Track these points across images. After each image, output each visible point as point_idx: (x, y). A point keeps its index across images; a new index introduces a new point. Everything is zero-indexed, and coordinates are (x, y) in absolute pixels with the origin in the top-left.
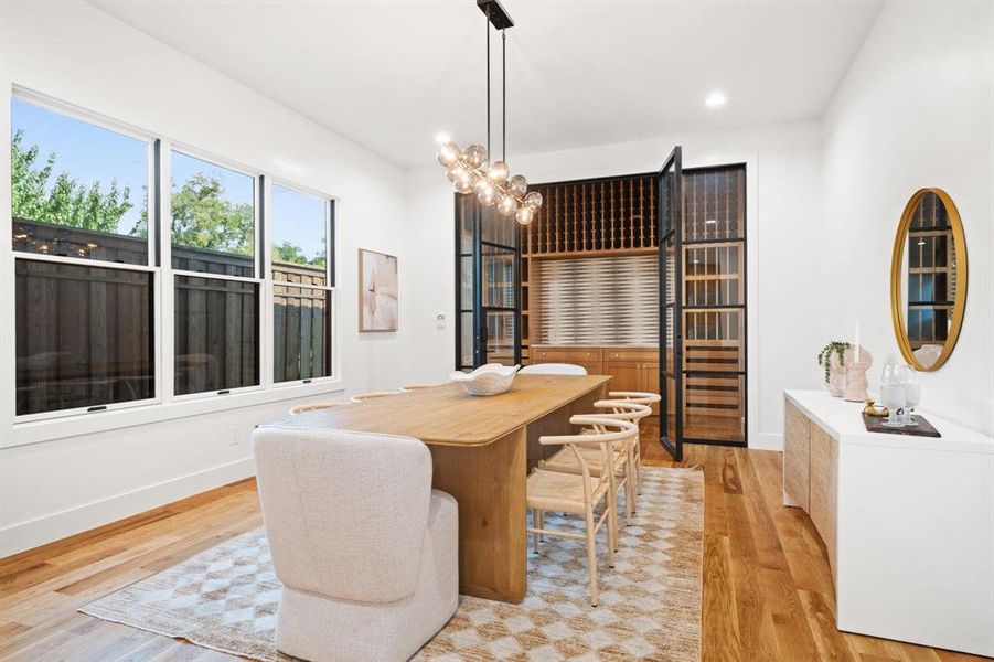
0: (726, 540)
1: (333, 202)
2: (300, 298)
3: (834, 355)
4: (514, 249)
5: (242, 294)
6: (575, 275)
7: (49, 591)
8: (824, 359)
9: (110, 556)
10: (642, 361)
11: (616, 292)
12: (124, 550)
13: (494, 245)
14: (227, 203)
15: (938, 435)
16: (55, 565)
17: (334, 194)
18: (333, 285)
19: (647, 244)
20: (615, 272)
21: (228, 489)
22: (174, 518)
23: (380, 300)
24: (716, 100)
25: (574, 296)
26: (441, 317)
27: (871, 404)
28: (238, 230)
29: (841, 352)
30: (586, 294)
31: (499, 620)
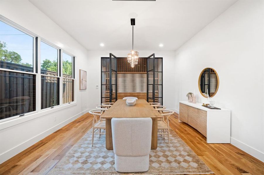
0: (176, 130)
1: (74, 57)
2: (54, 80)
3: (190, 95)
4: (116, 71)
5: (29, 79)
6: (124, 77)
7: (28, 173)
8: (188, 96)
9: (38, 158)
10: (140, 95)
11: (133, 81)
12: (41, 156)
13: (113, 70)
14: (6, 50)
15: (220, 109)
16: (21, 165)
17: (75, 55)
18: (74, 78)
19: (145, 71)
20: (133, 77)
21: (56, 134)
22: (47, 144)
23: (84, 82)
24: (161, 45)
25: (124, 81)
26: (97, 86)
27: (204, 104)
28: (10, 59)
29: (191, 94)
30: (127, 81)
31: (156, 154)
